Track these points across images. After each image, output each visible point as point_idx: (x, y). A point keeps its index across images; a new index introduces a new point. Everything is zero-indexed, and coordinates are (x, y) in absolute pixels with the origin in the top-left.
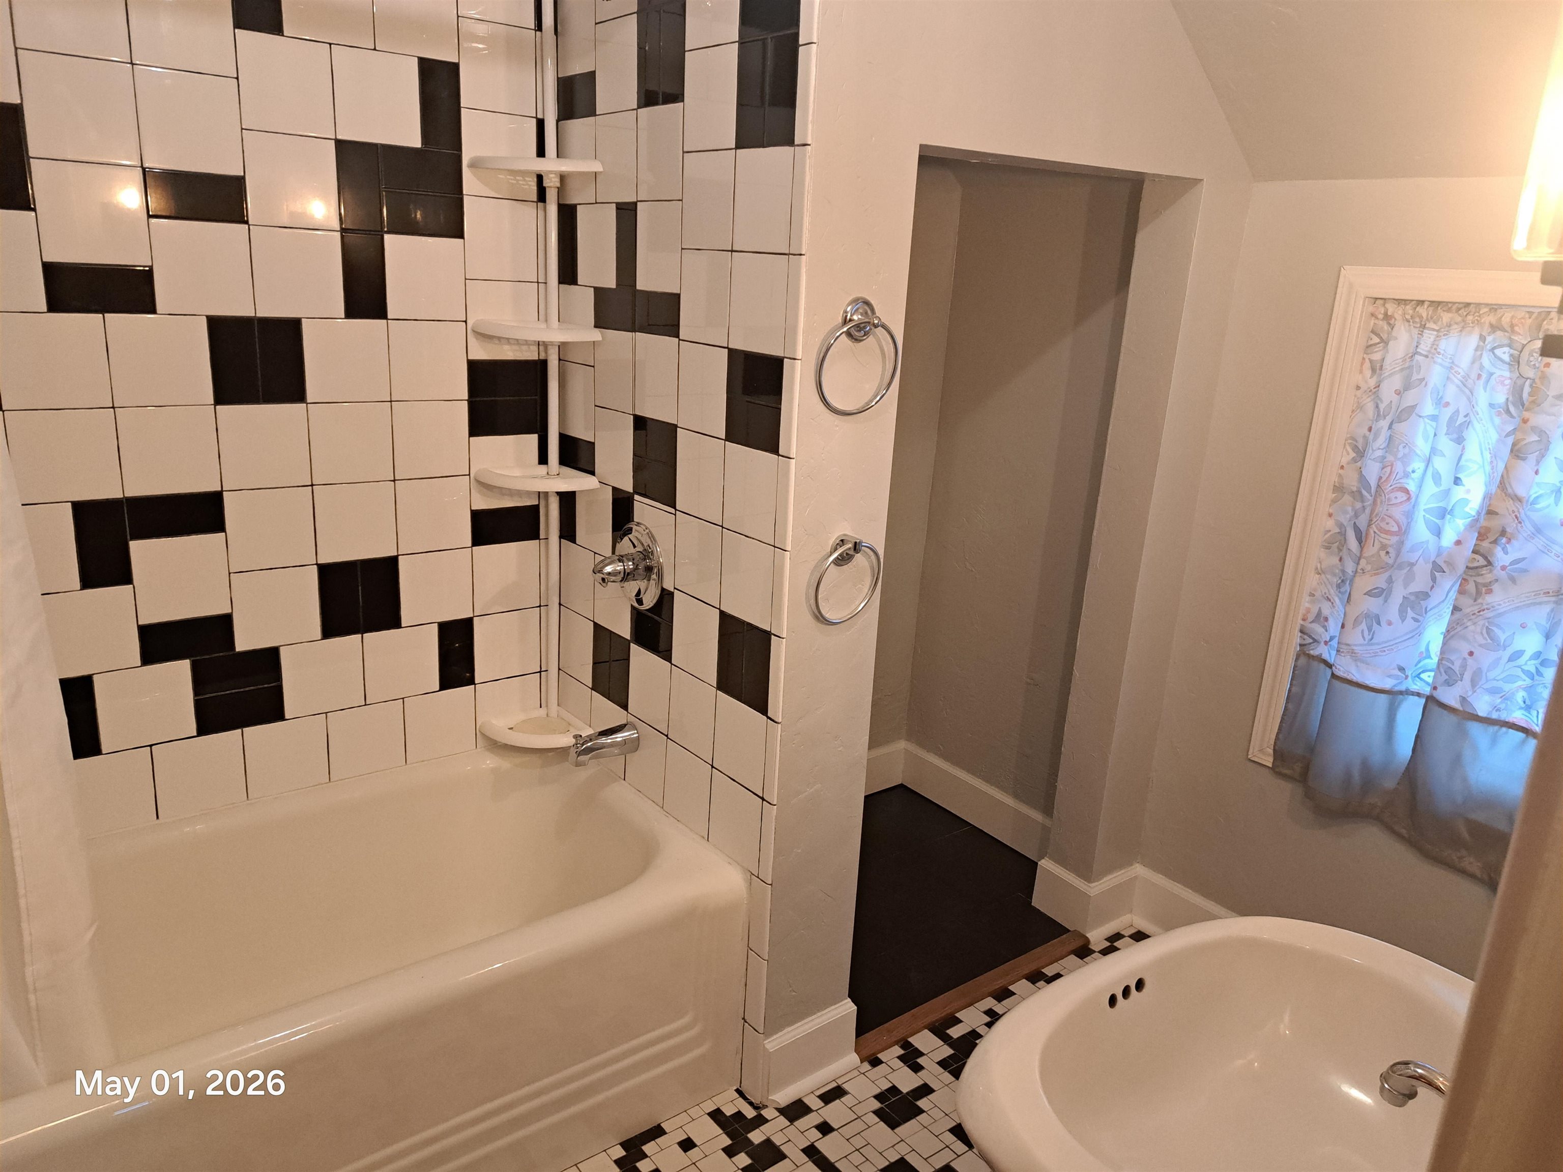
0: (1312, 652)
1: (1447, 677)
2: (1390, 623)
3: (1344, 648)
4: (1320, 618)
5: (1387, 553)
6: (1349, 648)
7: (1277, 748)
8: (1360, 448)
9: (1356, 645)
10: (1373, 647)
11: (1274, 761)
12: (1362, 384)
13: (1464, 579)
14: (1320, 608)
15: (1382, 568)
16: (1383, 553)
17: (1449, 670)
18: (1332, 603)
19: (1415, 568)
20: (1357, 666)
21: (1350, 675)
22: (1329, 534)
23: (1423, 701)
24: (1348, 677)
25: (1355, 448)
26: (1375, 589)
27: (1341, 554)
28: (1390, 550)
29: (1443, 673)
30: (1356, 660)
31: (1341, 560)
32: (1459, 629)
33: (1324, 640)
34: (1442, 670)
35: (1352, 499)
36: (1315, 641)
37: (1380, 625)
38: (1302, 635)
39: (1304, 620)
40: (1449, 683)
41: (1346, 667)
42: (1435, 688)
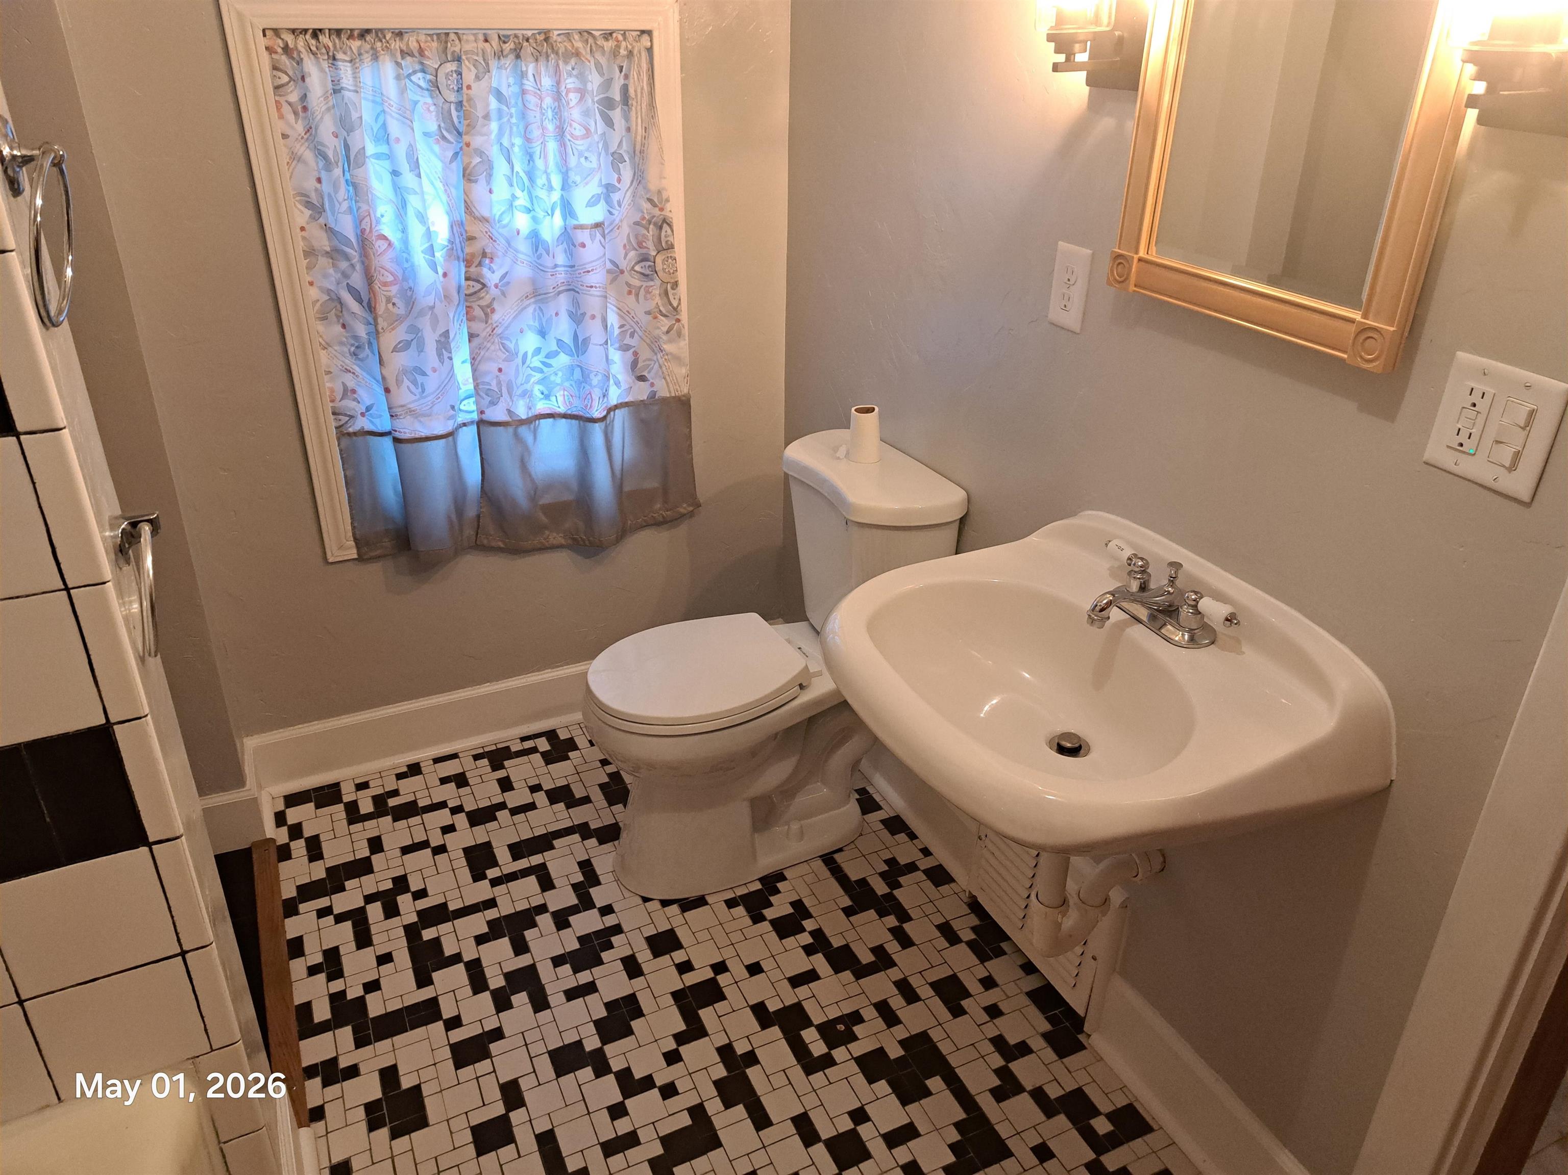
0: (351, 430)
1: (490, 399)
2: (434, 370)
3: (398, 411)
4: (348, 392)
5: (394, 304)
6: (405, 408)
7: (358, 537)
8: (316, 203)
9: (410, 403)
10: (429, 398)
11: (358, 551)
12: (288, 132)
13: (467, 307)
14: (343, 383)
15: (397, 321)
16: (390, 306)
17: (488, 392)
18: (354, 373)
19: (436, 310)
20: (420, 421)
21: (417, 433)
22: (318, 304)
23: (474, 428)
24: (417, 436)
25: (309, 204)
26: (399, 343)
27: (341, 321)
28: (394, 300)
29: (484, 396)
30: (416, 418)
31: (344, 326)
32: (482, 353)
33: (359, 412)
34: (481, 393)
35: (331, 261)
36: (351, 417)
37: (427, 375)
38: (335, 417)
39: (332, 401)
40: (493, 403)
41: (408, 428)
42: (482, 412)
